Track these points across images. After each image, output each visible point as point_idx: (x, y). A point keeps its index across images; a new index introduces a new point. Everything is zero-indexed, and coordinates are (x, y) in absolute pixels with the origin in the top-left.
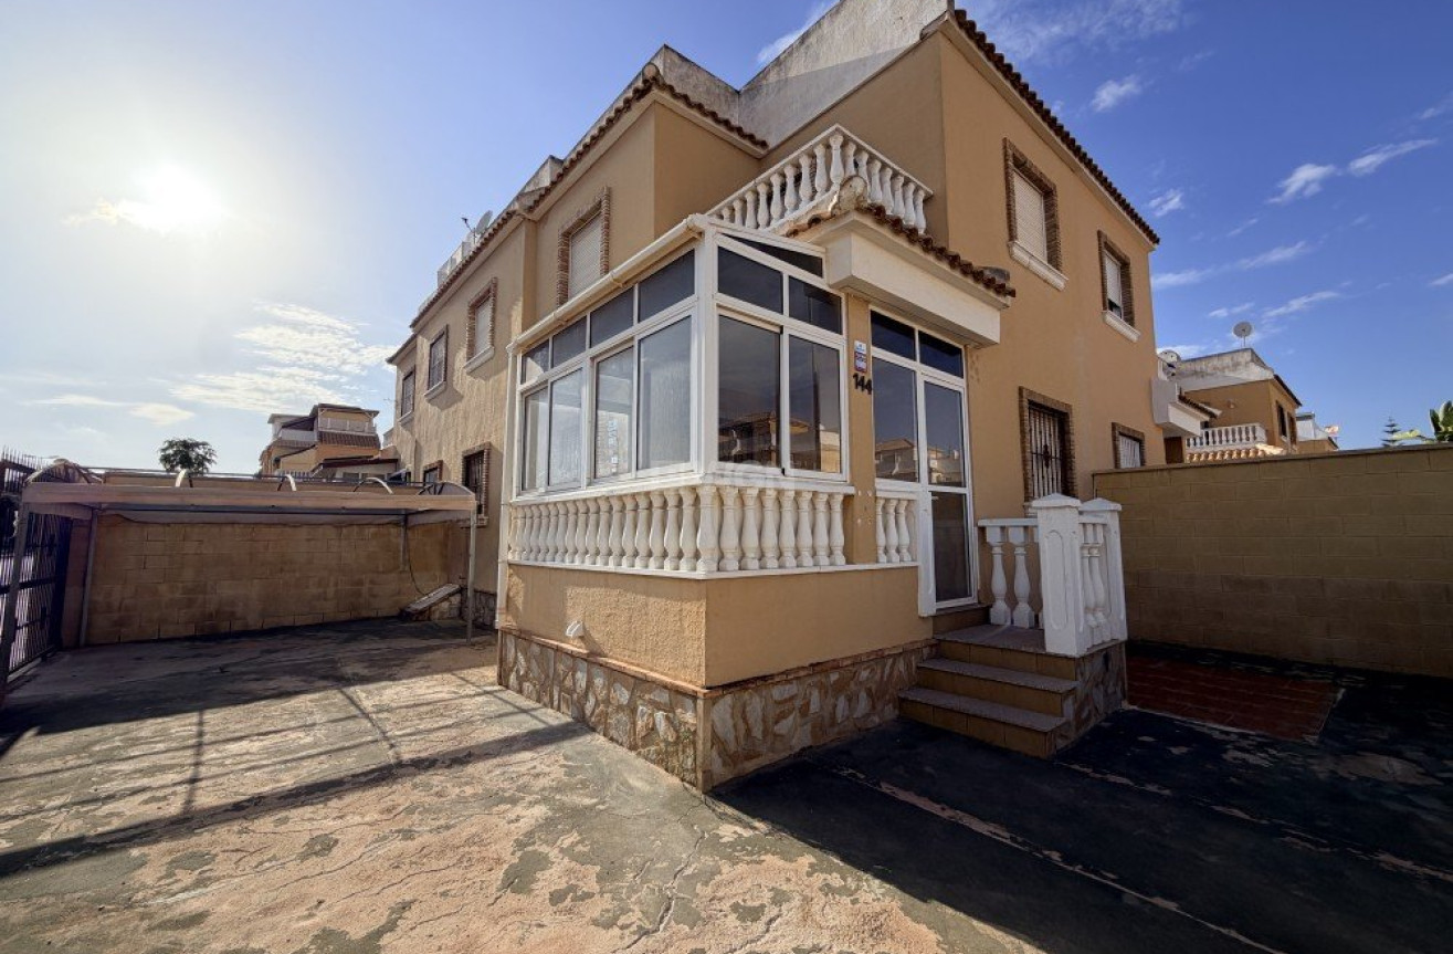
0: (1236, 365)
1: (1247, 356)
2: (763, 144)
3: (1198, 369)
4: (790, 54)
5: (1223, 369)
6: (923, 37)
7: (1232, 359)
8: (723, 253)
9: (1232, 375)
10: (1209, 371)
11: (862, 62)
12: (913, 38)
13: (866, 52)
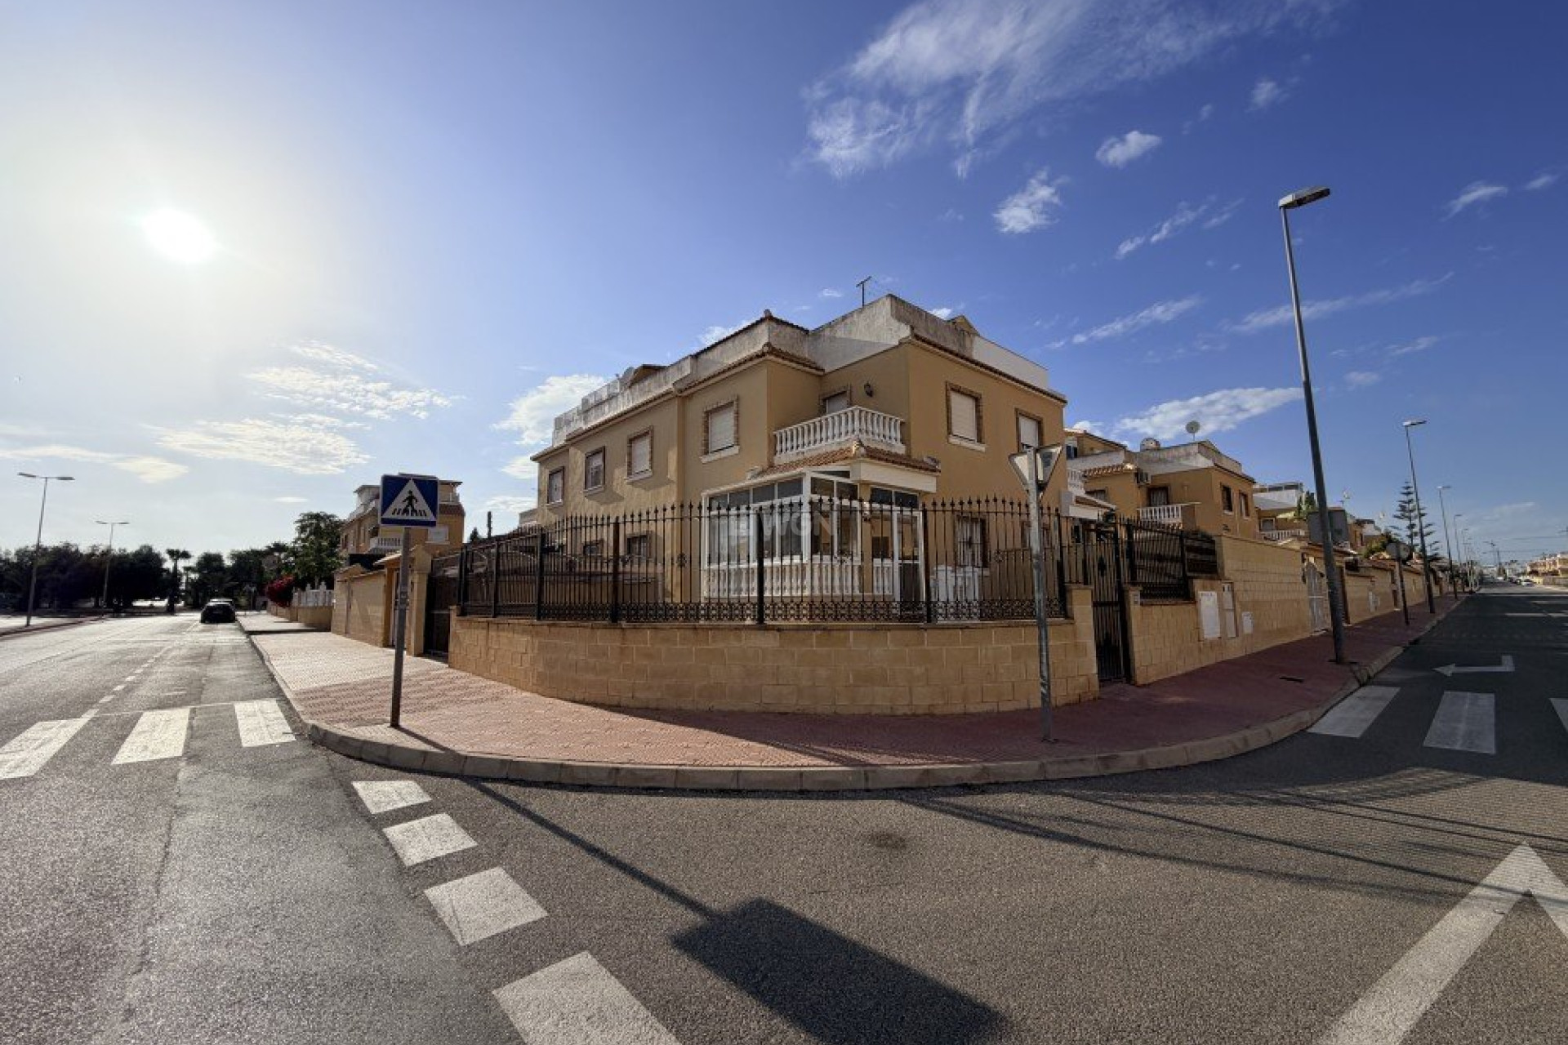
0: (1188, 455)
1: (1195, 448)
2: (823, 370)
3: (1162, 456)
4: (837, 324)
5: (1179, 458)
6: (900, 343)
7: (1185, 450)
8: (813, 479)
9: (1185, 462)
10: (1170, 459)
11: (872, 344)
12: (895, 342)
13: (874, 339)
